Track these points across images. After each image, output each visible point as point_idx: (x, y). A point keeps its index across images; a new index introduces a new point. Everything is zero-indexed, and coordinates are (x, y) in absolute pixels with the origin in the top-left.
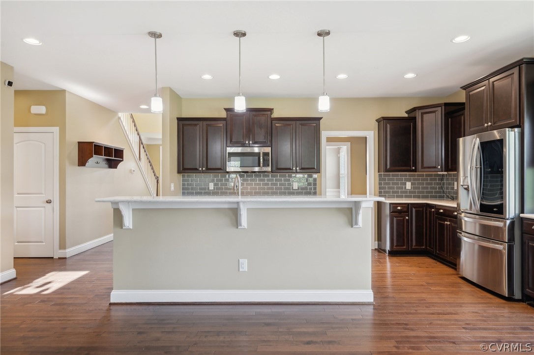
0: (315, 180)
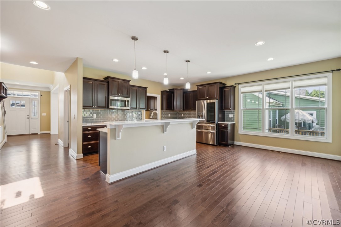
0: (142, 113)
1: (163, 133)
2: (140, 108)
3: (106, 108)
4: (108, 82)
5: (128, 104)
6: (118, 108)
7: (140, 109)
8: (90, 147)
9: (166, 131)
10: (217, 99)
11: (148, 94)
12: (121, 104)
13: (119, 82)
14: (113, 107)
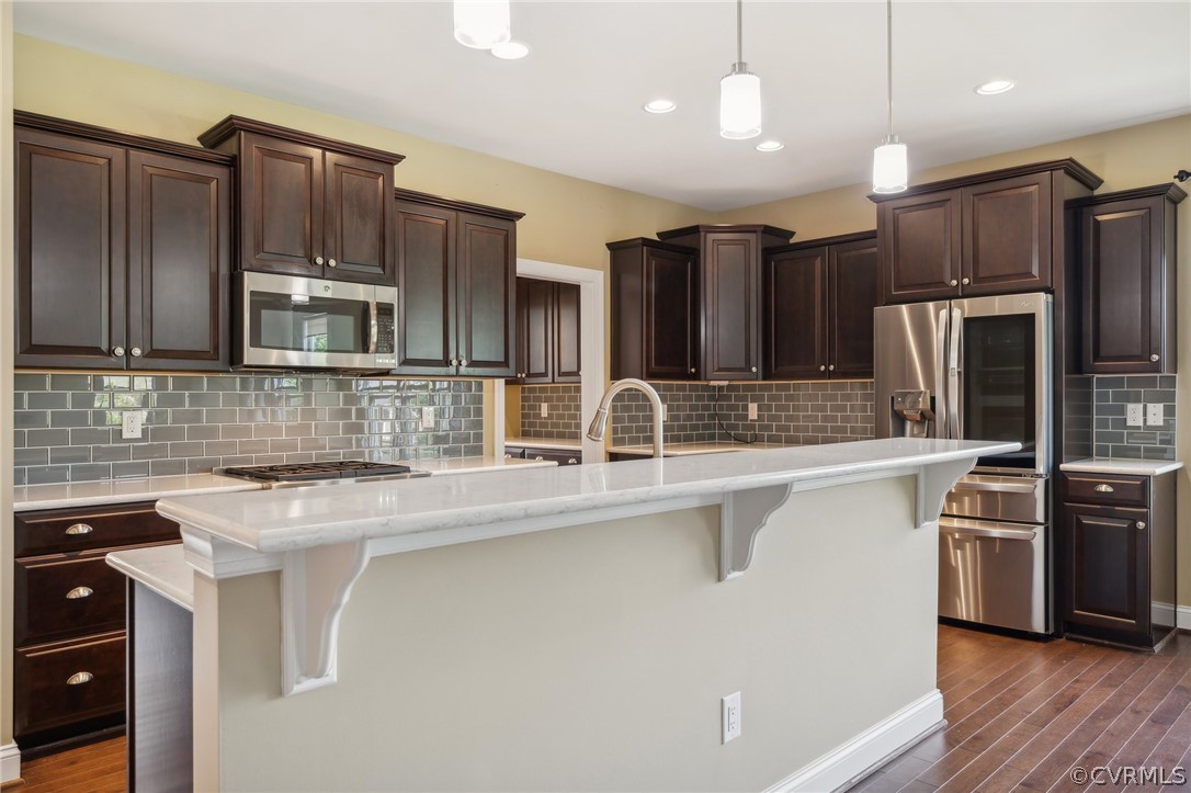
0: (479, 400)
1: (720, 578)
2: (472, 364)
3: (219, 365)
4: (233, 163)
5: (385, 332)
6: (313, 363)
7: (471, 370)
8: (82, 677)
9: (741, 562)
10: (1048, 291)
11: (526, 267)
12: (332, 331)
13: (317, 166)
14: (274, 357)
